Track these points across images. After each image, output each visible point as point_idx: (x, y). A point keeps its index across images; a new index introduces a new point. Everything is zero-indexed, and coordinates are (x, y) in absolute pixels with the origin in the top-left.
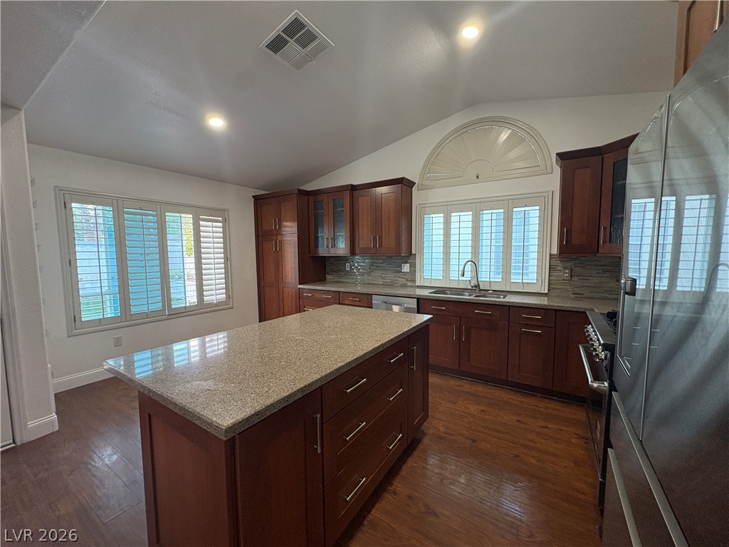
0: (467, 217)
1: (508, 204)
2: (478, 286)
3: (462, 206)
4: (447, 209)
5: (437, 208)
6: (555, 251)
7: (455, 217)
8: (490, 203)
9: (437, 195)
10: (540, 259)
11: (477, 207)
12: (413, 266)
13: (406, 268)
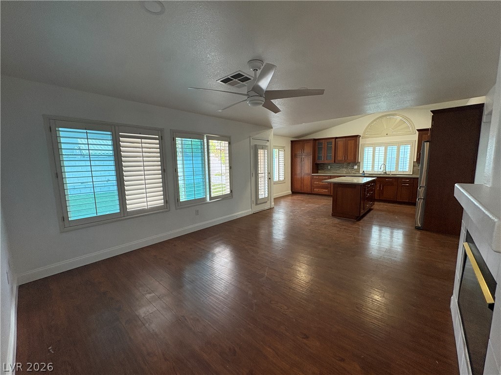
0: (383, 148)
1: (399, 144)
2: (386, 173)
3: (380, 145)
4: (374, 145)
5: (369, 145)
6: (415, 160)
7: (377, 149)
8: (392, 144)
9: (369, 141)
10: (410, 163)
11: (386, 145)
12: (359, 166)
13: (356, 167)
